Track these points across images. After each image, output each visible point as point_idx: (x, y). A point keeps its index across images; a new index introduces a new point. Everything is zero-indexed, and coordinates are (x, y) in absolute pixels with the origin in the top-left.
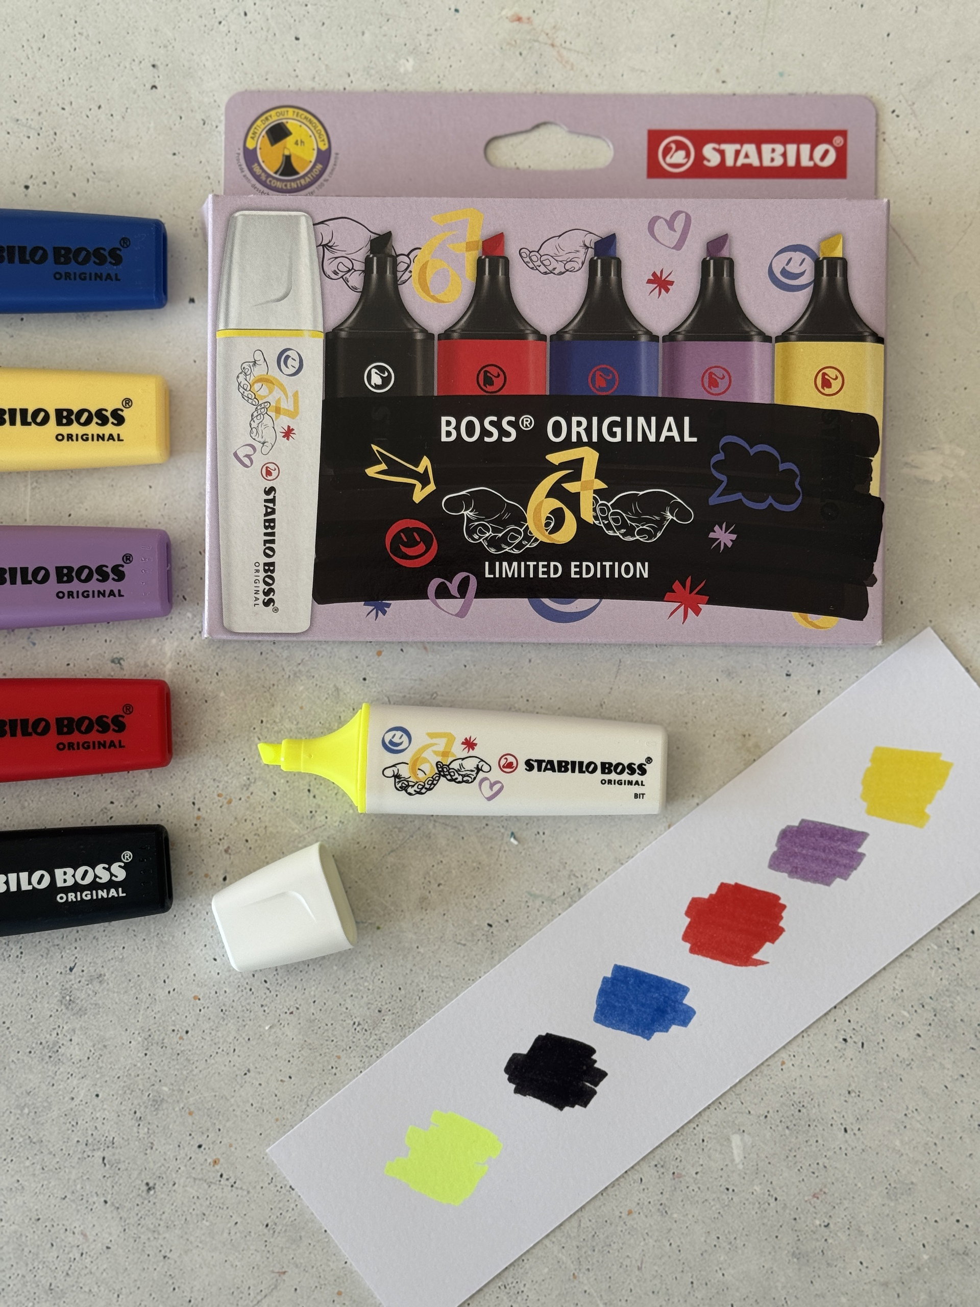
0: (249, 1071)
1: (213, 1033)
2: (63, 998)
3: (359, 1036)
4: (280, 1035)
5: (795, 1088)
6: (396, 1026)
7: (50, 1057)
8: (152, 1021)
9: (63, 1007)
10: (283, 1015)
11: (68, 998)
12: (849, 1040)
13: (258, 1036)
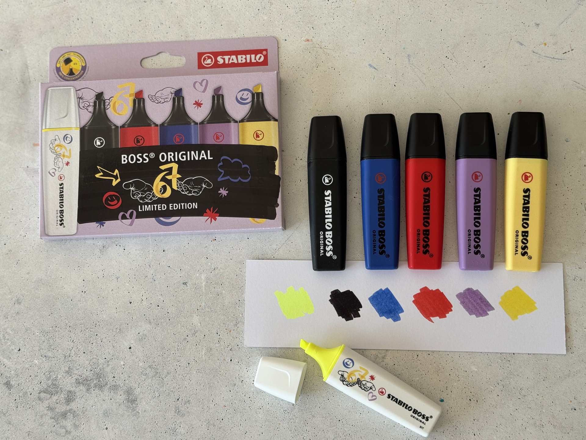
0: (247, 432)
1: (232, 419)
2: (176, 411)
3: (286, 415)
4: (257, 417)
5: (453, 420)
6: (300, 410)
7: (173, 433)
8: (209, 416)
9: (176, 414)
10: (257, 410)
11: (178, 410)
12: (471, 399)
13: (249, 418)
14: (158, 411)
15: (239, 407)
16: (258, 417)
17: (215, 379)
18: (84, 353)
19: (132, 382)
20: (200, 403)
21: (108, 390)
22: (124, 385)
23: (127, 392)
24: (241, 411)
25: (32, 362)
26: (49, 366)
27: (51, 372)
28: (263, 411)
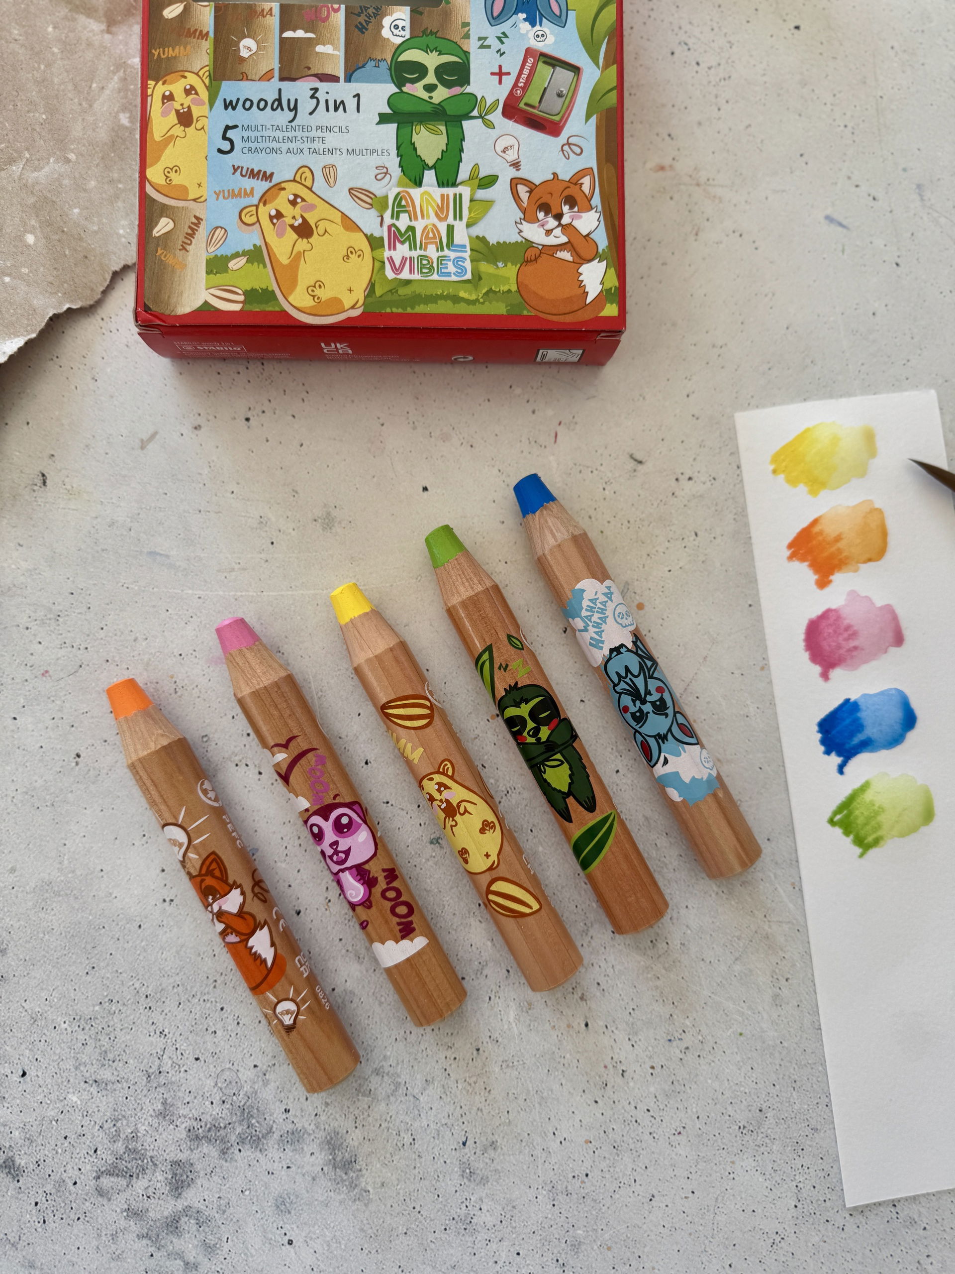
14: (418, 1178)
15: (625, 1139)
16: (677, 1154)
17: (552, 1078)
18: (197, 1059)
19: (338, 1116)
20: (524, 1144)
21: (276, 1146)
22: (317, 1127)
23: (329, 1143)
24: (632, 1146)
25: (62, 1101)
26: (110, 1105)
27: (117, 1121)
28: (688, 1137)
